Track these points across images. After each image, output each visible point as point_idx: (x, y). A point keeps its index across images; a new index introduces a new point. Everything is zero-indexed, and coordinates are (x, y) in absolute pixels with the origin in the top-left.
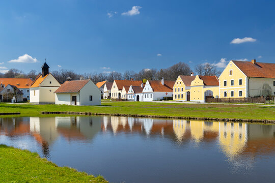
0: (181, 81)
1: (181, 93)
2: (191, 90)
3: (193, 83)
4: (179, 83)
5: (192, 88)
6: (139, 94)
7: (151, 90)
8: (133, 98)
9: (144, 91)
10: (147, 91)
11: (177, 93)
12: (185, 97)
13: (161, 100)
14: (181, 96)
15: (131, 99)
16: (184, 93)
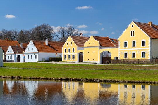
0: (72, 41)
1: (72, 54)
2: (85, 51)
3: (86, 44)
4: (69, 43)
5: (85, 49)
6: (20, 55)
7: (36, 50)
8: (13, 59)
9: (27, 51)
10: (31, 51)
11: (67, 54)
12: (77, 58)
13: (46, 61)
14: (71, 57)
15: (10, 59)
16: (76, 54)
